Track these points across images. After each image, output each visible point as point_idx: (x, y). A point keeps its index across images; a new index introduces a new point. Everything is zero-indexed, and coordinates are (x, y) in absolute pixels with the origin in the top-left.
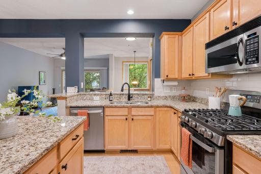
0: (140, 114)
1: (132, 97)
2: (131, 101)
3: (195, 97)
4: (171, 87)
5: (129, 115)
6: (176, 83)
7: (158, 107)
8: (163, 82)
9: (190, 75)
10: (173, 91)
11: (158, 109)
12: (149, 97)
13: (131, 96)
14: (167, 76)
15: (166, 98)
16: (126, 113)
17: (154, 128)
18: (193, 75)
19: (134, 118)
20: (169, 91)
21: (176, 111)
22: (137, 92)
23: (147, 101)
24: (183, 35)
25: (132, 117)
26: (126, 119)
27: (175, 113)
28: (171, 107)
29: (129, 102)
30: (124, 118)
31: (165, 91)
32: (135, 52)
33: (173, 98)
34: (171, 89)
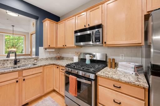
0: (31, 73)
1: (19, 62)
2: (18, 65)
3: (63, 57)
4: (50, 52)
5: (19, 78)
6: (54, 50)
7: (45, 66)
8: (46, 49)
9: (63, 46)
10: (51, 55)
11: (45, 67)
12: (35, 60)
13: (18, 60)
14: (49, 46)
15: (47, 59)
16: (17, 76)
17: (43, 81)
18: (65, 46)
19: (25, 78)
20: (49, 55)
21: (58, 66)
22: (23, 57)
23: (34, 63)
24: (58, 24)
25: (23, 78)
26: (17, 82)
27: (58, 68)
28: (54, 64)
29: (15, 66)
30: (15, 81)
31: (46, 55)
32: (13, 26)
33: (51, 59)
34: (50, 54)
